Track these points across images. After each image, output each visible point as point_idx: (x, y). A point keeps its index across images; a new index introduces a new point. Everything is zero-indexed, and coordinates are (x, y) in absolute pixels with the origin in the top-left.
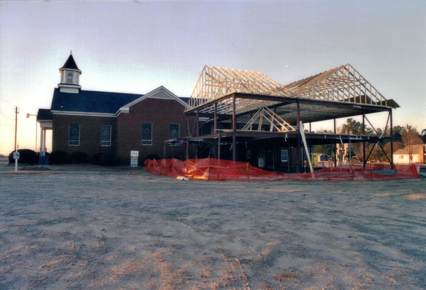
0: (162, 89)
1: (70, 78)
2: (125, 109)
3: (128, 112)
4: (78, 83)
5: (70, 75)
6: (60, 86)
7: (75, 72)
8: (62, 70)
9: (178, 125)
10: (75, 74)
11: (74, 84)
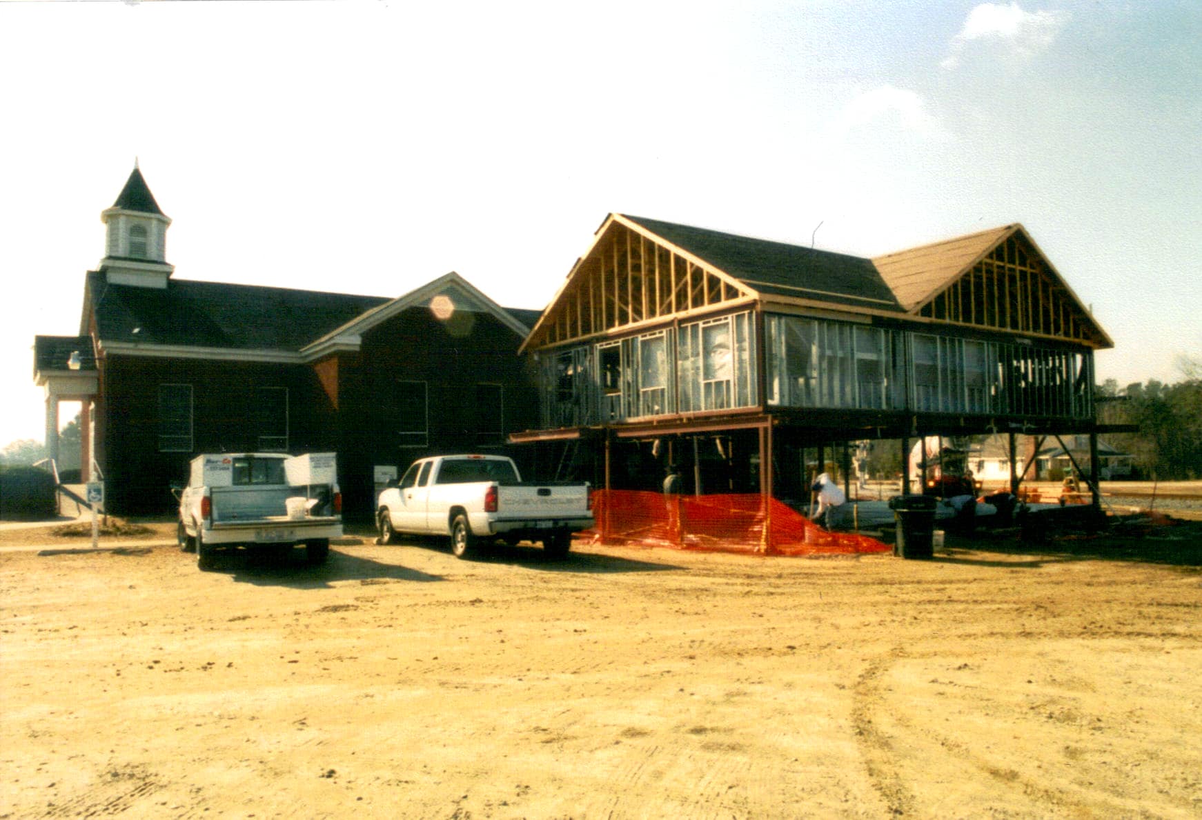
0: (453, 281)
1: (139, 240)
2: (340, 338)
4: (163, 257)
5: (139, 230)
6: (110, 263)
7: (151, 222)
8: (110, 217)
9: (499, 388)
10: (151, 226)
11: (151, 259)
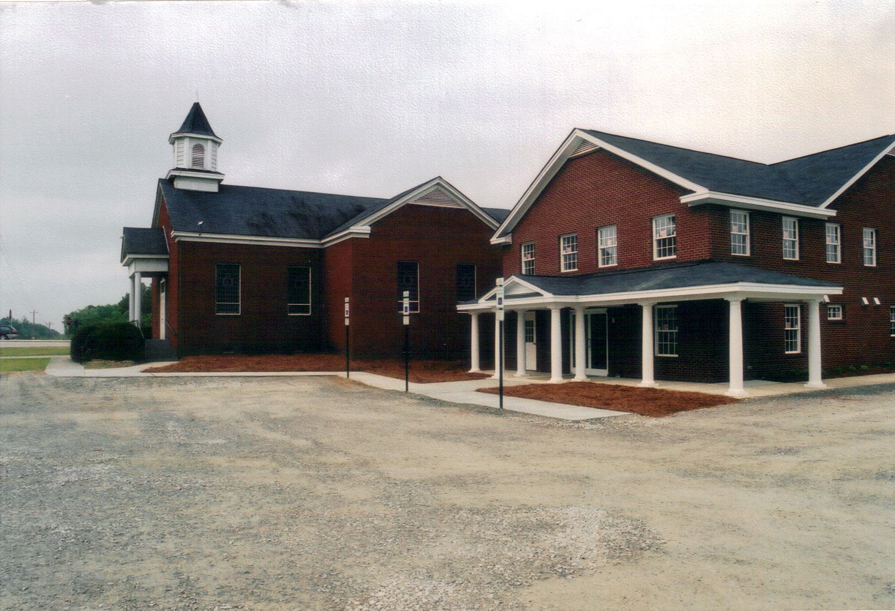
0: (438, 184)
1: (199, 155)
2: (362, 228)
3: (367, 237)
4: (216, 168)
5: (199, 148)
6: (178, 173)
7: (210, 144)
8: (177, 138)
9: (474, 267)
10: (209, 146)
11: (208, 169)
